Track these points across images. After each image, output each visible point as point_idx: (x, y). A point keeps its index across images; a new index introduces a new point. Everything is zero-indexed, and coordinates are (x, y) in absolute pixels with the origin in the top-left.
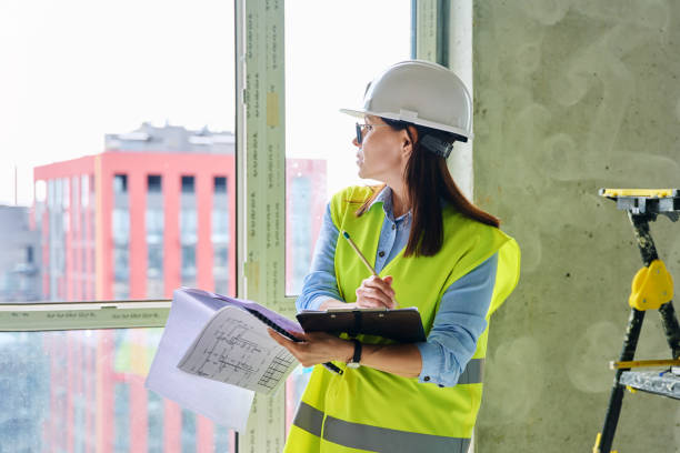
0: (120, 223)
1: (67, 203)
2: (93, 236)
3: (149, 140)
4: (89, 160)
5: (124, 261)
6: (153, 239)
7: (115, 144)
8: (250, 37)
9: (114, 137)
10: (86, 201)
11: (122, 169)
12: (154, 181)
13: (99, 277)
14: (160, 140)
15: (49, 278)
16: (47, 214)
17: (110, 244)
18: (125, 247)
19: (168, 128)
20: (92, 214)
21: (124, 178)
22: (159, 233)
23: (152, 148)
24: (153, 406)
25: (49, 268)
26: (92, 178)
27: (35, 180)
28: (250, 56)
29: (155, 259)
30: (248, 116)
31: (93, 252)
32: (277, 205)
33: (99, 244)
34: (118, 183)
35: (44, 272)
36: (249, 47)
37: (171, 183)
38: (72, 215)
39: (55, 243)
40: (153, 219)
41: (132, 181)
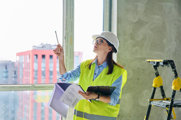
0: (36, 66)
1: (24, 61)
2: (29, 69)
3: (43, 47)
4: (29, 51)
5: (36, 74)
6: (43, 69)
7: (35, 48)
8: (66, 24)
9: (35, 46)
10: (28, 61)
11: (36, 53)
12: (43, 56)
13: (31, 78)
14: (45, 47)
15: (19, 78)
16: (19, 64)
17: (33, 70)
18: (37, 71)
19: (47, 44)
20: (29, 64)
21: (37, 56)
22: (44, 68)
23: (43, 49)
24: (42, 108)
25: (19, 76)
26: (29, 56)
27: (17, 56)
28: (66, 29)
29: (43, 74)
30: (66, 42)
31: (29, 72)
32: (72, 62)
33: (31, 70)
34: (35, 57)
35: (18, 77)
36: (66, 27)
37: (47, 57)
38: (25, 64)
39: (21, 70)
40: (43, 65)
41: (38, 56)
